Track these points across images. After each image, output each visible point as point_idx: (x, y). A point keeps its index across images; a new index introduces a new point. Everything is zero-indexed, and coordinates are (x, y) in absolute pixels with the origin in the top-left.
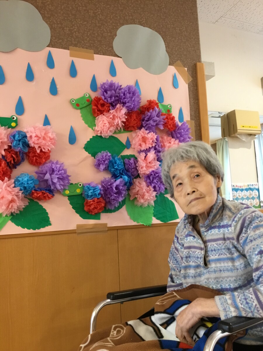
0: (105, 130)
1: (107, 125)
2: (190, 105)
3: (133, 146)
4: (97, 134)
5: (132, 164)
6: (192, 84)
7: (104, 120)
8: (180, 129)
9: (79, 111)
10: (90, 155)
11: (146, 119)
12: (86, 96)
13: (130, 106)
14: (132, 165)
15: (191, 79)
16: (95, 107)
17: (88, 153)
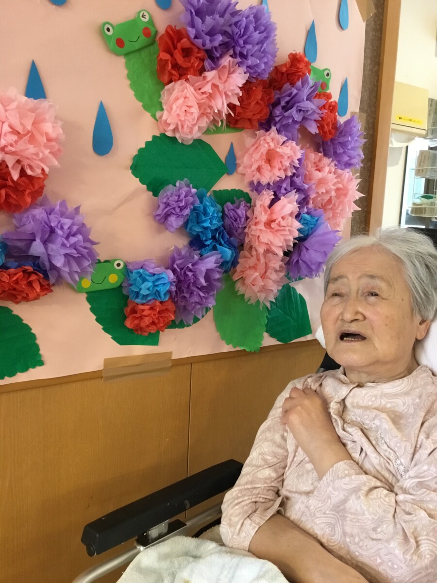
0: (187, 123)
1: (195, 111)
2: (364, 75)
3: (240, 169)
4: (163, 132)
5: (240, 217)
6: (373, 23)
7: (188, 95)
8: (343, 134)
9: (122, 61)
10: (145, 186)
11: (283, 103)
12: (143, 19)
13: (257, 66)
14: (240, 221)
15: (374, 11)
16: (166, 56)
17: (140, 181)
